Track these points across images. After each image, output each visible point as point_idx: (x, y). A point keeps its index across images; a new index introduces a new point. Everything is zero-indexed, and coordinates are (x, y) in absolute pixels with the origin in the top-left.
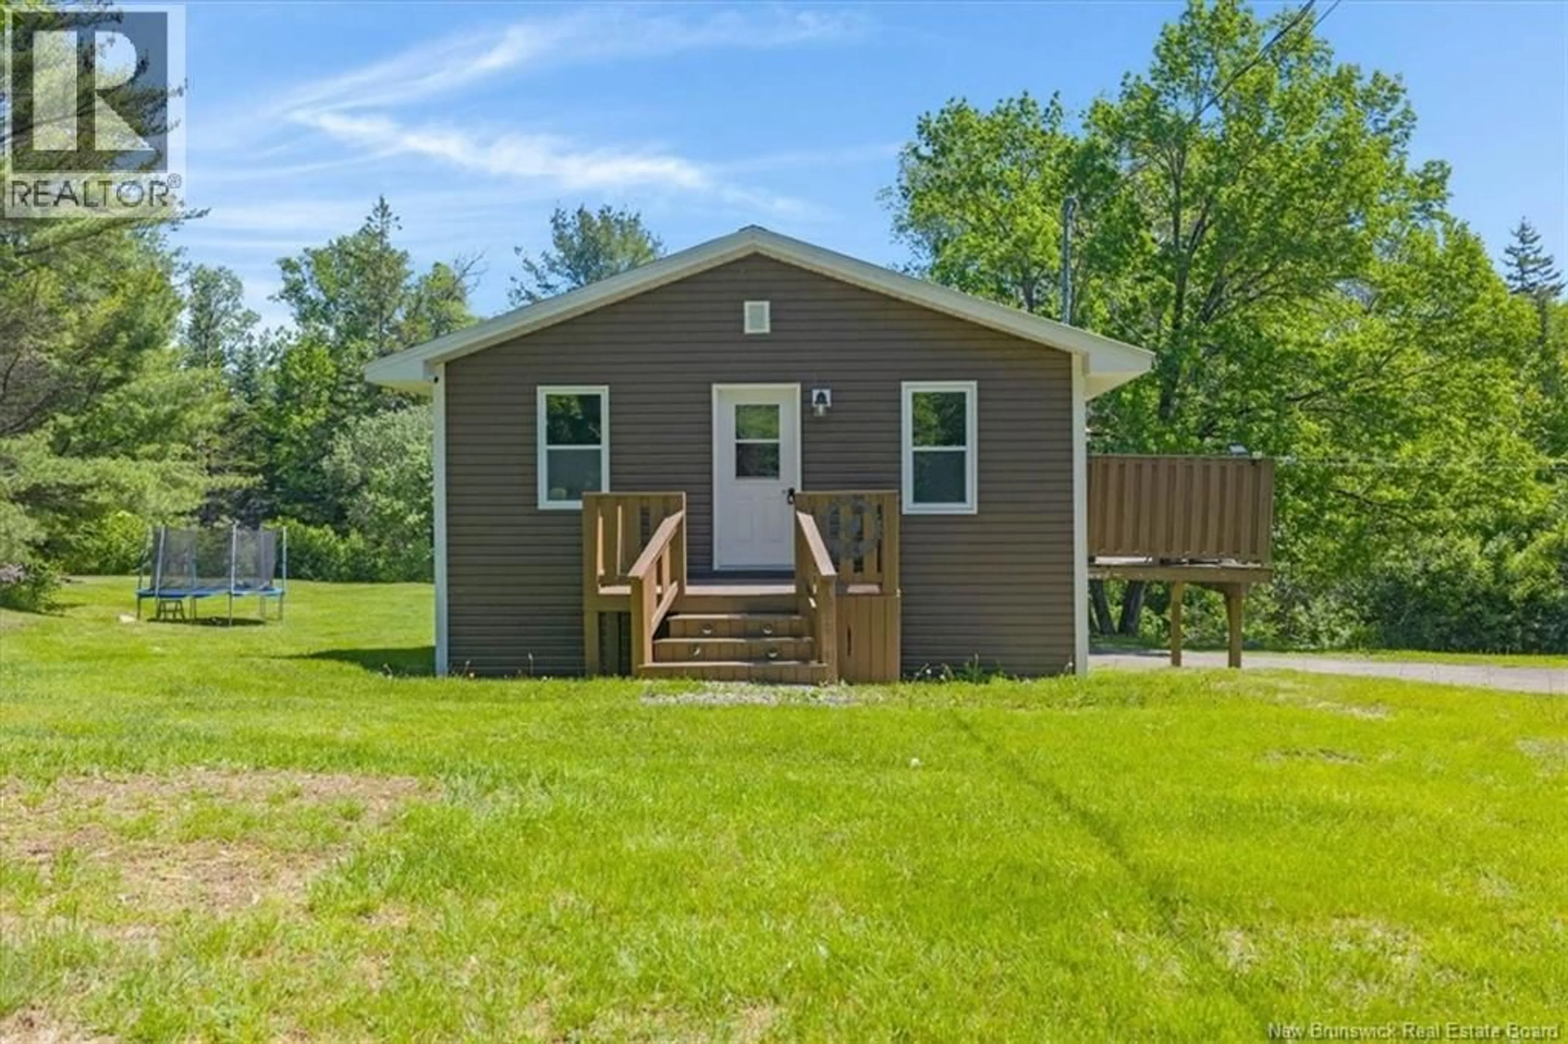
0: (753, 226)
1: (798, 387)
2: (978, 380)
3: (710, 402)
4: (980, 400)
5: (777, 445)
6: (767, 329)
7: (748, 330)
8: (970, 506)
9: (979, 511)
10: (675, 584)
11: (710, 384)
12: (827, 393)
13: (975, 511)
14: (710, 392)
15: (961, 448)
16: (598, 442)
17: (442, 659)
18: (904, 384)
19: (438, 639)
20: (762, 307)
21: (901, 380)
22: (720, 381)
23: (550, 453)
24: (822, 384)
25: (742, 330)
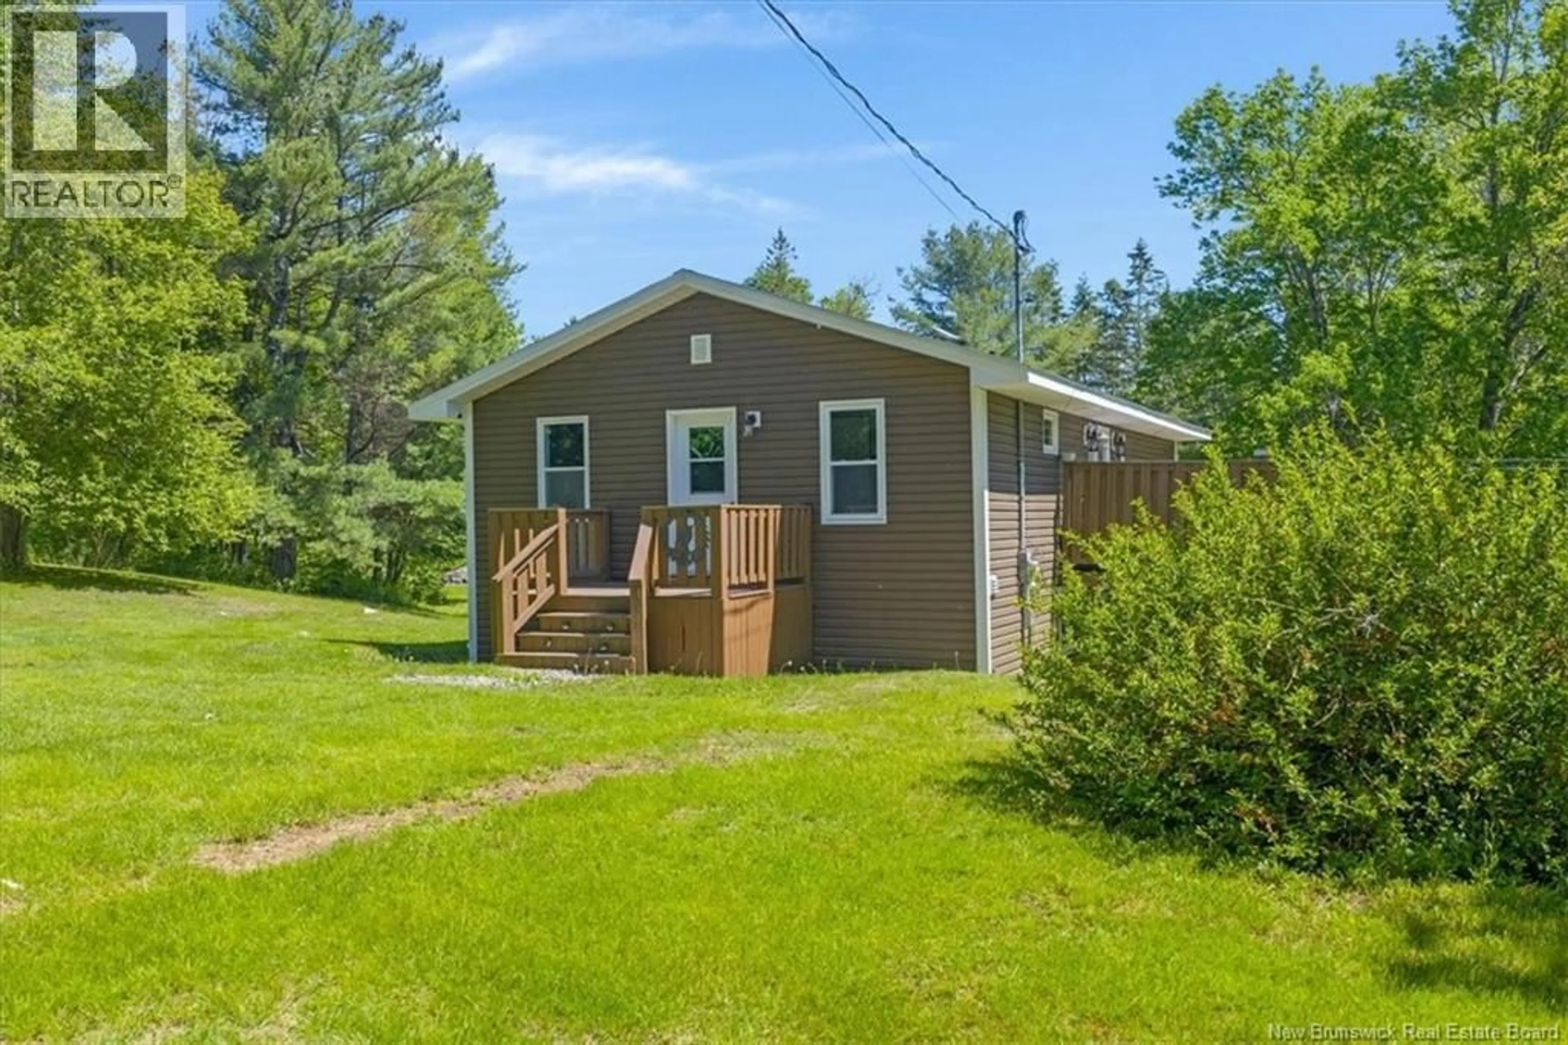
0: (683, 271)
1: (733, 410)
2: (886, 397)
3: (664, 427)
4: (887, 416)
5: (722, 463)
6: (708, 360)
7: (694, 361)
8: (880, 517)
9: (889, 522)
10: (552, 587)
11: (663, 410)
12: (758, 415)
13: (884, 522)
14: (664, 418)
15: (872, 462)
16: (581, 464)
17: (473, 649)
18: (822, 404)
19: (471, 635)
20: (704, 340)
21: (818, 400)
22: (672, 408)
23: (548, 474)
24: (754, 406)
25: (689, 361)
